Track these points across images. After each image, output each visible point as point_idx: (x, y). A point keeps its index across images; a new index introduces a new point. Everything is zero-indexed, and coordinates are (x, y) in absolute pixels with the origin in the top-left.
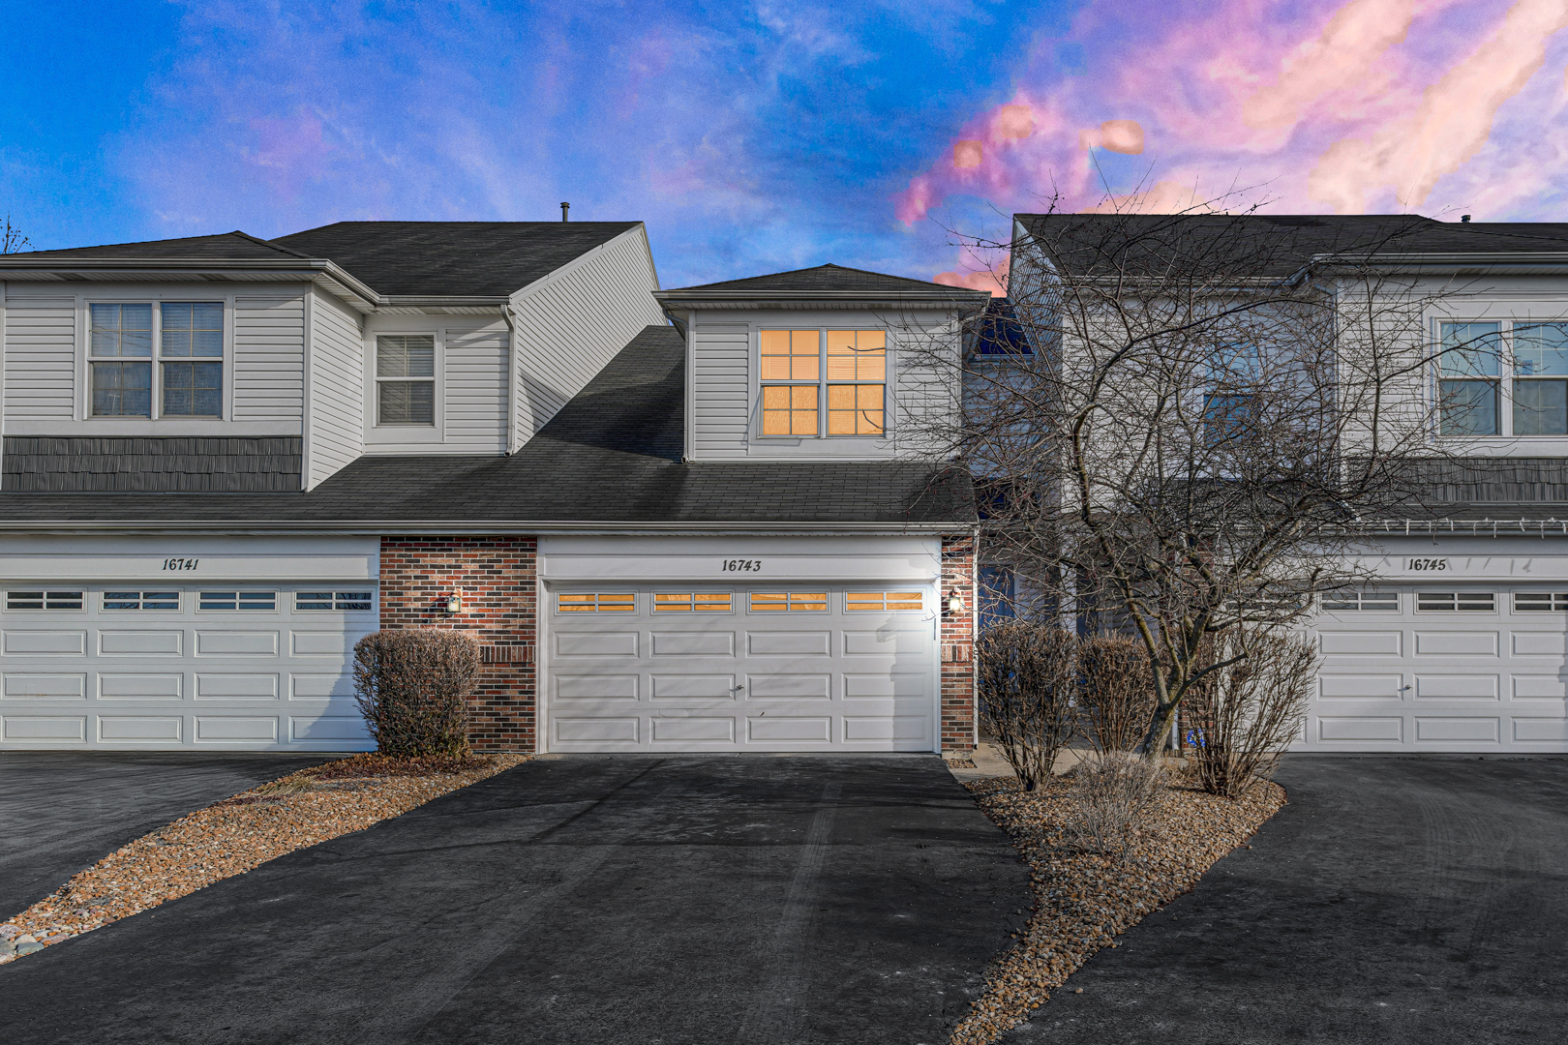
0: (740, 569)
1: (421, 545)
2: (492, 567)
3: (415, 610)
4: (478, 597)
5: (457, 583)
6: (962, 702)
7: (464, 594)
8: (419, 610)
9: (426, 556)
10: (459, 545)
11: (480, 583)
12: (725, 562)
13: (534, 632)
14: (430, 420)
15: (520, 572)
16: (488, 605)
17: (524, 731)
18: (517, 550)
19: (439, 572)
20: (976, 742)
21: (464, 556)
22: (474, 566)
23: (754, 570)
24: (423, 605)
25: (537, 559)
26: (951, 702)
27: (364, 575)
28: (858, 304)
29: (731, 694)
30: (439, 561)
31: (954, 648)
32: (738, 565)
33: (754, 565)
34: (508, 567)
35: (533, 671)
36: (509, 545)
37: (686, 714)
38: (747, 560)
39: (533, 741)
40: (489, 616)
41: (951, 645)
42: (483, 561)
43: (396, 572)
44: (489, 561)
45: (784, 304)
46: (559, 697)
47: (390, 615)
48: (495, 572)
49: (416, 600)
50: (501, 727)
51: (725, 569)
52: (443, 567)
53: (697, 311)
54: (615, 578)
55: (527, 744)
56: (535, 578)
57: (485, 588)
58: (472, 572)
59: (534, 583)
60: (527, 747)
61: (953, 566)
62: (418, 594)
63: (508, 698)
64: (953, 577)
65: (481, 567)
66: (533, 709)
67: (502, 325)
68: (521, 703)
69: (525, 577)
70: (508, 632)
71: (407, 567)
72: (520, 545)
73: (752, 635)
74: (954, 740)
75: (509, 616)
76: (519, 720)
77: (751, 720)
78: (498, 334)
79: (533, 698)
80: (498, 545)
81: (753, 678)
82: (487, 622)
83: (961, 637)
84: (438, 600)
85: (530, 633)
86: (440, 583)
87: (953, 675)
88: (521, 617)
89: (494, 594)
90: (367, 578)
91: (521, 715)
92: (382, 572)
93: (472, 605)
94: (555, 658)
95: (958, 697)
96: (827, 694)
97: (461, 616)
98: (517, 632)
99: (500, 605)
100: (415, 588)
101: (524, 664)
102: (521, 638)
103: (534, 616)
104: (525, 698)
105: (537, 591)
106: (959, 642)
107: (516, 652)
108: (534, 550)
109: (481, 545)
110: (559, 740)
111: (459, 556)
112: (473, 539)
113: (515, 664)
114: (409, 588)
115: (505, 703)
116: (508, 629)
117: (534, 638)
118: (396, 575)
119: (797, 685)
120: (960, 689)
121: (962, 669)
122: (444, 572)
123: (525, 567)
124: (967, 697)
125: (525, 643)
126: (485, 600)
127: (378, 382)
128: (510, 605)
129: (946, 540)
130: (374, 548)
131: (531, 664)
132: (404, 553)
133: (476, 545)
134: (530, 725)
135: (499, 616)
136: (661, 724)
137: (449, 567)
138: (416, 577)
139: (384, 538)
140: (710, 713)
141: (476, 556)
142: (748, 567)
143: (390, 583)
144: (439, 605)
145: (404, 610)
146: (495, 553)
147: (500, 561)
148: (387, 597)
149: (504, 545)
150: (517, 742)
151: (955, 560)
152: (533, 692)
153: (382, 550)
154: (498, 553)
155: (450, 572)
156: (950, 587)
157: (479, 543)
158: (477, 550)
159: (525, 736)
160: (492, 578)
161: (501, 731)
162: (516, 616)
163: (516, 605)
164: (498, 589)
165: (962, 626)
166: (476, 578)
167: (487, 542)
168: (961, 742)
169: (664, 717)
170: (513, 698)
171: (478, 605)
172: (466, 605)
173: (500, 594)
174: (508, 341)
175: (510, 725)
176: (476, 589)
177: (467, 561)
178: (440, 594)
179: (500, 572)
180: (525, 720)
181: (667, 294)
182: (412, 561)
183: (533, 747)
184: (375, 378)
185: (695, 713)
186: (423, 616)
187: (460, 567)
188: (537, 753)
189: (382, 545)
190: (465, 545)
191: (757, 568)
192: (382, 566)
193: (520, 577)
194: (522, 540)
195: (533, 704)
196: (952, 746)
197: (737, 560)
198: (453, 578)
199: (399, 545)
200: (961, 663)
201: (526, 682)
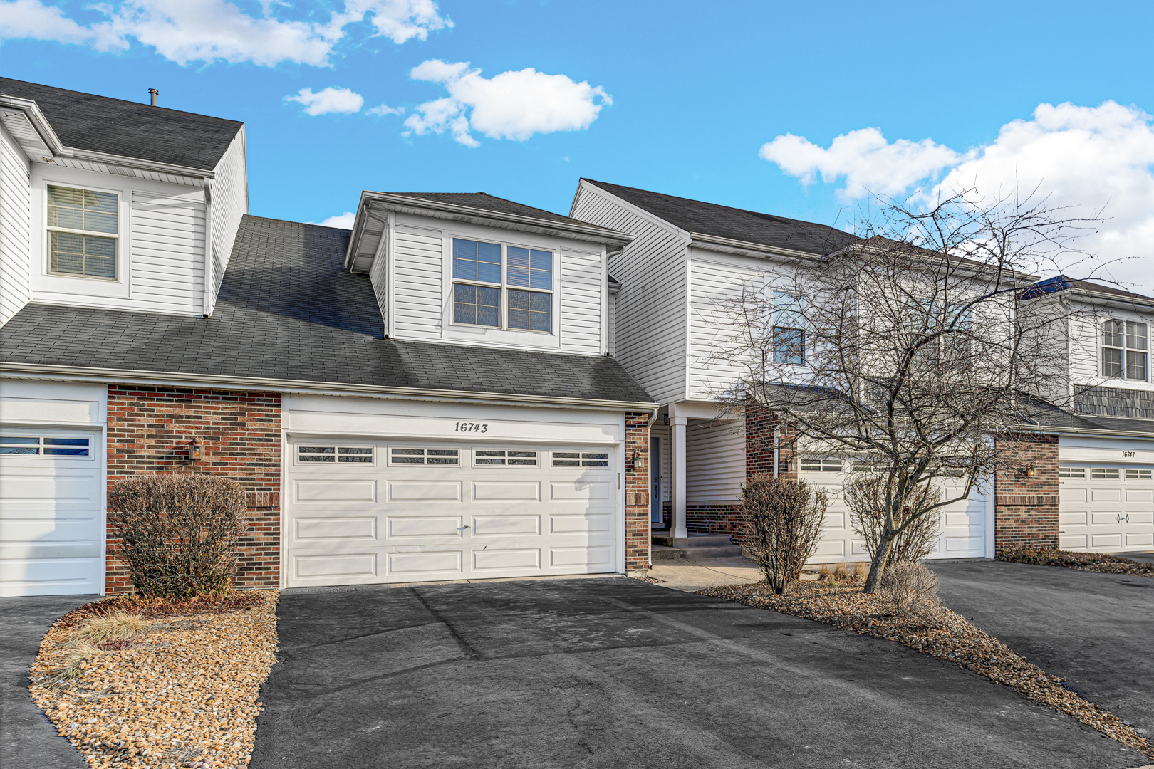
0: (470, 430)
1: (156, 395)
2: (236, 419)
3: (149, 457)
4: (221, 446)
5: (197, 433)
6: (641, 535)
7: (205, 443)
8: (154, 457)
9: (162, 406)
10: (200, 397)
11: (223, 434)
12: (458, 424)
13: (279, 480)
14: (113, 274)
15: (265, 425)
16: (231, 454)
17: (269, 568)
18: (262, 405)
19: (177, 422)
20: (650, 564)
21: (205, 408)
22: (217, 418)
23: (482, 431)
24: (157, 452)
25: (282, 413)
26: (634, 535)
27: (87, 421)
28: (534, 229)
29: (459, 532)
30: (177, 411)
31: (636, 495)
32: (468, 427)
33: (481, 428)
34: (254, 420)
35: (278, 514)
36: (253, 400)
37: (419, 549)
38: (476, 423)
39: (278, 578)
40: (232, 464)
41: (634, 493)
42: (227, 413)
43: (126, 420)
44: (232, 414)
45: (475, 220)
46: (298, 537)
47: (120, 462)
48: (238, 424)
49: (150, 447)
50: (245, 566)
51: (457, 430)
52: (182, 417)
53: (396, 213)
54: (359, 434)
55: (272, 580)
56: (280, 431)
57: (228, 439)
58: (214, 423)
59: (279, 436)
60: (272, 583)
61: (635, 434)
62: (153, 442)
63: (253, 539)
64: (635, 443)
65: (223, 419)
66: (278, 549)
67: (199, 196)
68: (266, 544)
69: (270, 430)
70: (252, 479)
71: (139, 415)
72: (264, 400)
73: (477, 484)
74: (636, 563)
75: (254, 464)
76: (264, 559)
77: (475, 552)
78: (192, 203)
79: (278, 539)
80: (241, 399)
81: (477, 519)
82: (230, 469)
83: (640, 487)
84: (174, 448)
85: (276, 480)
86: (178, 432)
87: (635, 515)
88: (266, 465)
89: (238, 444)
90: (89, 425)
91: (266, 554)
92: (109, 419)
93: (213, 454)
94: (294, 503)
95: (638, 531)
96: (537, 531)
97: (201, 464)
98: (262, 480)
99: (244, 455)
100: (149, 436)
101: (270, 508)
102: (266, 485)
103: (279, 465)
104: (270, 539)
105: (282, 443)
106: (639, 491)
107: (262, 498)
108: (279, 406)
109: (223, 398)
110: (298, 575)
111: (200, 407)
112: (214, 393)
113: (259, 509)
114: (142, 436)
115: (249, 544)
116: (252, 476)
117: (279, 485)
118: (126, 423)
119: (513, 524)
120: (639, 526)
121: (642, 511)
122: (182, 422)
123: (271, 421)
124: (643, 531)
125: (270, 490)
126: (228, 449)
127: (48, 231)
128: (255, 454)
129: (629, 415)
130: (101, 395)
131: (277, 508)
132: (136, 402)
133: (218, 398)
134: (275, 563)
135: (244, 464)
136: (397, 559)
137: (188, 417)
138: (150, 426)
139: (111, 386)
140: (441, 548)
141: (219, 408)
142: (477, 429)
143: (119, 430)
144: (176, 453)
145: (136, 457)
146: (239, 407)
147: (245, 414)
148: (116, 444)
149: (248, 400)
150: (262, 579)
151: (636, 430)
152: (278, 534)
153: (109, 397)
154: (242, 406)
155: (189, 422)
156: (632, 450)
157: (221, 396)
158: (220, 403)
159: (271, 573)
160: (236, 429)
161: (245, 569)
162: (261, 465)
163: (261, 454)
164: (241, 439)
165: (641, 479)
166: (218, 428)
167: (229, 396)
168: (641, 564)
169: (399, 552)
170: (257, 539)
171: (220, 454)
172: (207, 454)
173: (244, 444)
174: (205, 212)
175: (255, 564)
176: (218, 439)
177: (207, 413)
178: (177, 443)
179: (245, 424)
180: (270, 559)
181: (377, 195)
182: (146, 410)
183: (278, 583)
184: (46, 227)
185: (427, 548)
186: (159, 463)
187: (201, 418)
188: (281, 588)
189: (109, 392)
190: (205, 398)
191: (484, 430)
192: (109, 414)
193: (265, 430)
194: (267, 396)
195: (278, 544)
196: (634, 567)
197: (468, 423)
198: (192, 428)
199: (129, 394)
200: (640, 506)
201: (272, 524)
